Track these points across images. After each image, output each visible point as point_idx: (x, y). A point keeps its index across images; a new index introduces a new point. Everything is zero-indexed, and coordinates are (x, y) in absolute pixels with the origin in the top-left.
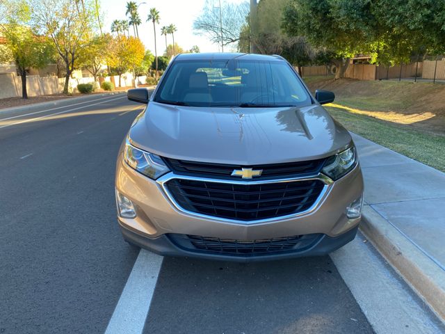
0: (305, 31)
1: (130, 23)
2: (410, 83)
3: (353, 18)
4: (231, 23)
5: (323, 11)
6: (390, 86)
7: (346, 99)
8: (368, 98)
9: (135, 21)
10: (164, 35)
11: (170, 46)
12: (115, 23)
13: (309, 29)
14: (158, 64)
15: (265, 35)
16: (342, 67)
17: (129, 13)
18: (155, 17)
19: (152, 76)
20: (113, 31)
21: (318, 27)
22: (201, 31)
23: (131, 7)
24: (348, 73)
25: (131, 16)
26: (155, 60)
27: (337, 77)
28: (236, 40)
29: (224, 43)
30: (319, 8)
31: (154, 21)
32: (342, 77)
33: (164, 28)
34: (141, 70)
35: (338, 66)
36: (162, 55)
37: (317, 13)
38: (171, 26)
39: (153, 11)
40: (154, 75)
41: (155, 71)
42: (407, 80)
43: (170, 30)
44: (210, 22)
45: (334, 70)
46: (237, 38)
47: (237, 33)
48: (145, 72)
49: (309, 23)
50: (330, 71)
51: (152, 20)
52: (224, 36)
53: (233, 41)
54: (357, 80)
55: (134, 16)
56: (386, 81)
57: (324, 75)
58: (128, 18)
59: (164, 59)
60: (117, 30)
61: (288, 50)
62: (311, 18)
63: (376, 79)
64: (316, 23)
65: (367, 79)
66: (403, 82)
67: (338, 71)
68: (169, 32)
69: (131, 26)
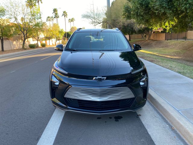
0: (135, 16)
1: (54, 18)
2: (183, 41)
3: (163, 7)
4: (98, 15)
5: (146, 5)
6: (173, 43)
7: (152, 49)
8: (163, 48)
9: (57, 16)
10: (69, 22)
11: (72, 27)
12: (48, 17)
13: (137, 15)
14: (67, 35)
15: (114, 20)
16: (149, 34)
17: (54, 13)
18: (65, 15)
19: (64, 40)
20: (47, 21)
21: (142, 14)
22: (85, 19)
23: (55, 10)
24: (152, 37)
25: (55, 14)
26: (65, 33)
27: (147, 39)
28: (101, 23)
29: (96, 24)
30: (144, 3)
31: (65, 16)
32: (149, 39)
33: (70, 19)
34: (59, 38)
35: (147, 35)
36: (69, 31)
37: (142, 6)
38: (73, 19)
39: (64, 12)
40: (65, 40)
41: (65, 38)
42: (181, 40)
43: (72, 20)
44: (89, 14)
45: (145, 36)
46: (101, 22)
47: (101, 20)
48: (61, 38)
49: (137, 12)
50: (143, 37)
51: (64, 16)
52: (95, 21)
53: (99, 23)
54: (156, 40)
55: (56, 14)
56: (170, 41)
57: (141, 38)
58: (54, 15)
59: (70, 33)
60: (49, 21)
61: (125, 27)
62: (139, 9)
63: (165, 40)
64: (141, 11)
65: (161, 40)
66: (179, 41)
67: (147, 37)
68: (72, 21)
69: (55, 19)
